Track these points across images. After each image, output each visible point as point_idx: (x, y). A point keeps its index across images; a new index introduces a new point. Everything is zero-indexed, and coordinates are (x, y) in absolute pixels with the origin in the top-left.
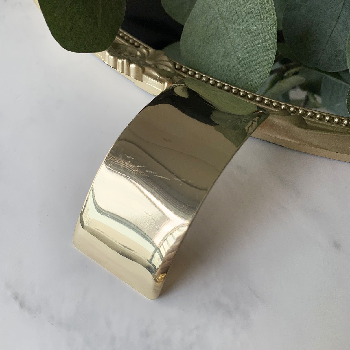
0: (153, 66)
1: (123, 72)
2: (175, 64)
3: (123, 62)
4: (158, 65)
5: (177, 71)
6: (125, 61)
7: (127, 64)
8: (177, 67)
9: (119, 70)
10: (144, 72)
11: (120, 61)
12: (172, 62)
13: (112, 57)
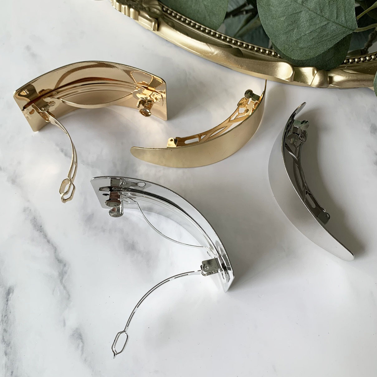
0: (147, 9)
1: (125, 14)
2: (163, 7)
3: (125, 7)
4: (150, 8)
5: (164, 13)
6: (126, 7)
7: (128, 8)
8: (164, 9)
9: (123, 13)
10: (139, 14)
11: (123, 6)
12: (161, 6)
13: (118, 4)
